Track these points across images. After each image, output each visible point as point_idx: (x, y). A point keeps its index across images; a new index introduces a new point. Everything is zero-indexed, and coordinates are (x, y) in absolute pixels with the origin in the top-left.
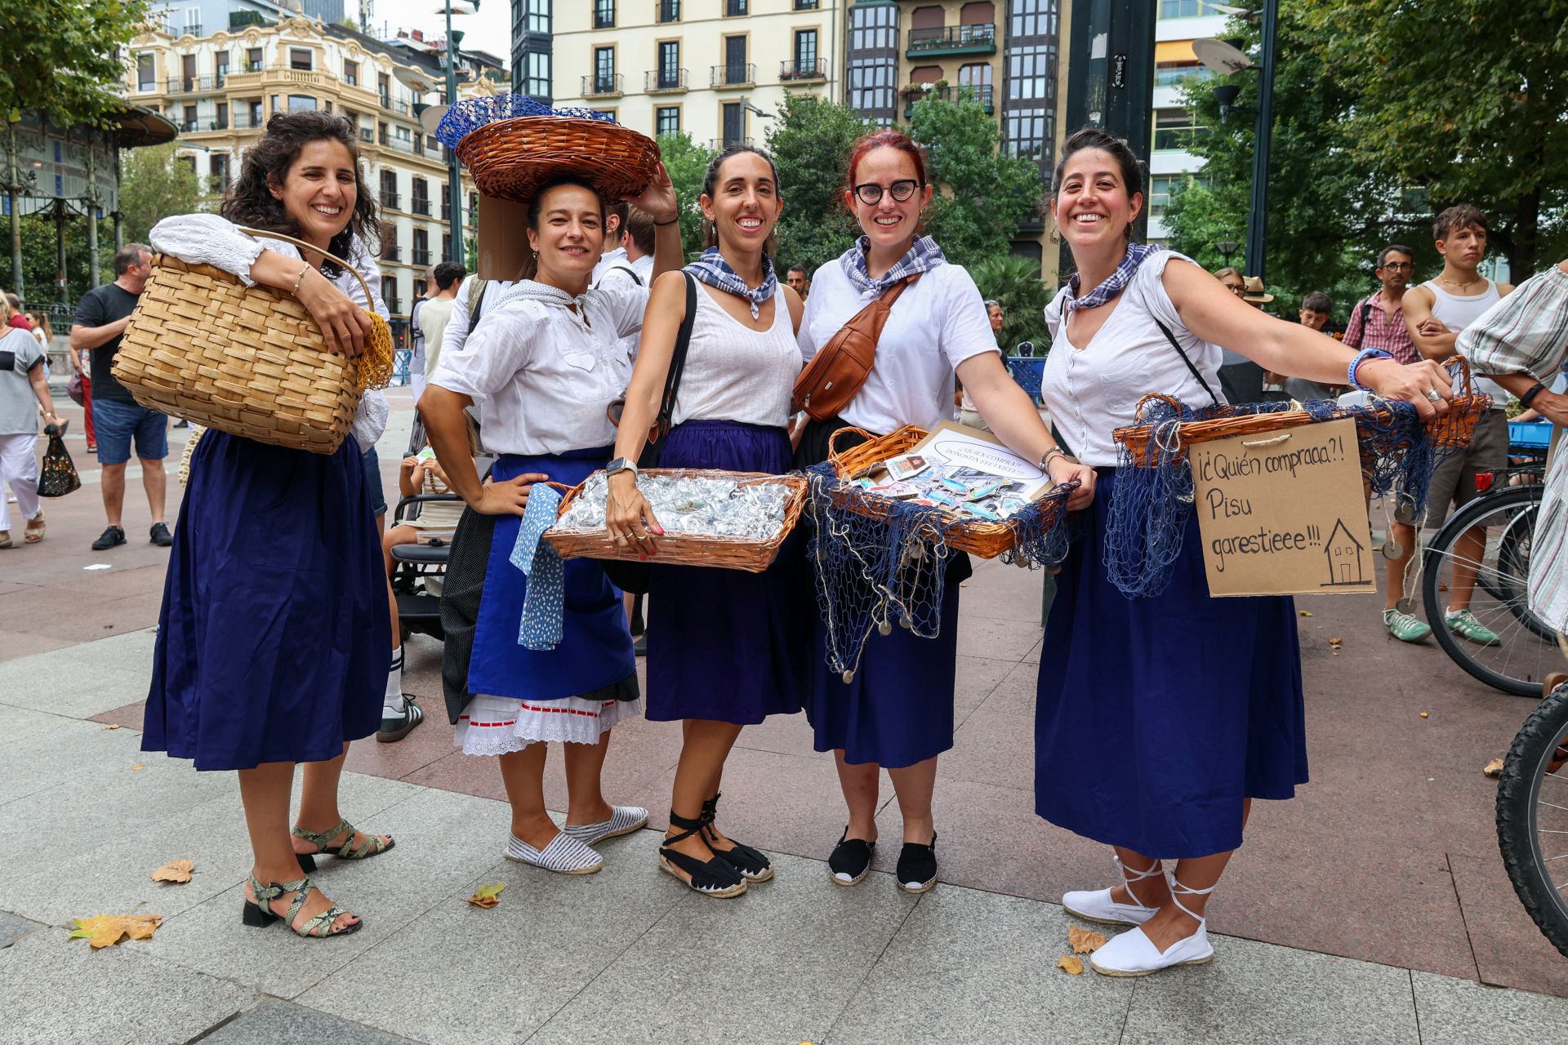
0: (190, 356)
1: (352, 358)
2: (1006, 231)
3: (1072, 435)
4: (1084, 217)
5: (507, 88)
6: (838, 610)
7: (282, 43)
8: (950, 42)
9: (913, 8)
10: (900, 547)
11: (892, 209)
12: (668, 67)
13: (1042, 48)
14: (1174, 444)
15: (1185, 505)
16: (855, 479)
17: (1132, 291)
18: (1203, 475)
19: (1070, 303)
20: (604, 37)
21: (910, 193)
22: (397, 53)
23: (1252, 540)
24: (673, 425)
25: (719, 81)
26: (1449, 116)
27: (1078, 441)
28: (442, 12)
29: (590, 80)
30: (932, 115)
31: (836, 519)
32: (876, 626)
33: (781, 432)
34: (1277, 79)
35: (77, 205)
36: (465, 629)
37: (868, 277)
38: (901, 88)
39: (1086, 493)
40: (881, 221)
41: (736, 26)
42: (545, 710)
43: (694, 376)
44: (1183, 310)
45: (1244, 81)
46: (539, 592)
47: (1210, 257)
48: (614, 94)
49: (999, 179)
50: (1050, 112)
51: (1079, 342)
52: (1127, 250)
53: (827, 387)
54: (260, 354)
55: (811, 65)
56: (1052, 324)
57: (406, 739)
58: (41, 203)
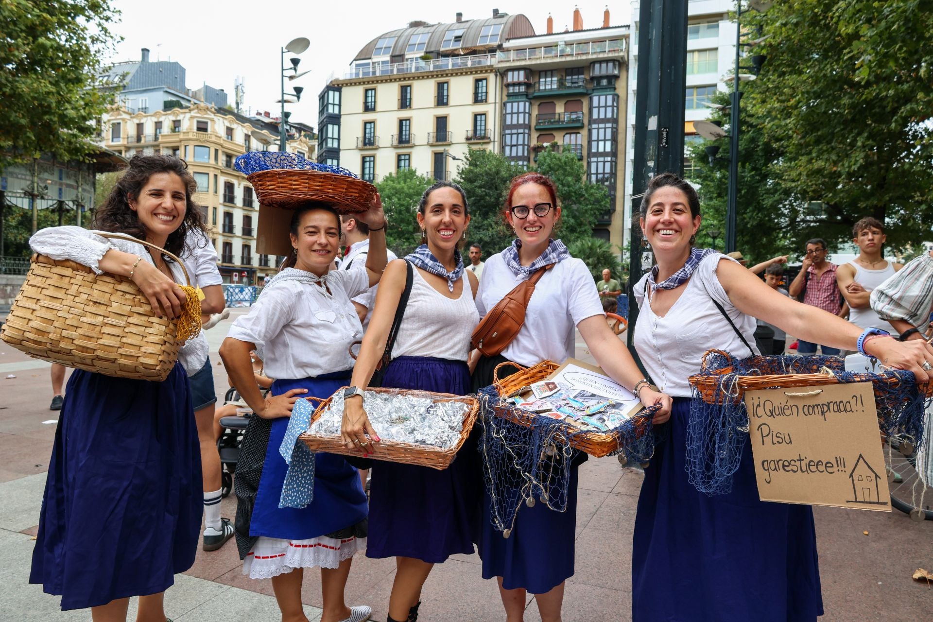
0: (56, 324)
1: (173, 319)
2: (590, 223)
3: (656, 374)
4: (665, 232)
5: (315, 143)
6: (497, 489)
7: (192, 118)
8: (559, 121)
9: (538, 103)
10: (540, 447)
11: (535, 222)
12: (404, 133)
13: (609, 125)
14: (734, 391)
15: (742, 433)
16: (510, 397)
17: (695, 280)
18: (755, 413)
19: (652, 286)
20: (369, 116)
21: (547, 211)
22: (255, 123)
23: (792, 463)
24: (392, 358)
25: (432, 140)
26: (835, 163)
27: (659, 377)
28: (280, 102)
29: (361, 139)
30: (548, 160)
31: (497, 426)
32: (525, 501)
33: (462, 364)
34: (740, 142)
35: (71, 204)
36: (251, 494)
37: (520, 264)
38: (532, 145)
39: (666, 413)
40: (528, 229)
41: (442, 111)
42: (304, 546)
43: (409, 326)
44: (731, 293)
45: (721, 144)
46: (297, 471)
47: (703, 238)
48: (374, 147)
49: (586, 195)
50: (614, 159)
51: (660, 312)
52: (691, 252)
53: (494, 336)
54: (107, 320)
55: (483, 132)
56: (638, 297)
57: (222, 549)
58: (50, 203)
